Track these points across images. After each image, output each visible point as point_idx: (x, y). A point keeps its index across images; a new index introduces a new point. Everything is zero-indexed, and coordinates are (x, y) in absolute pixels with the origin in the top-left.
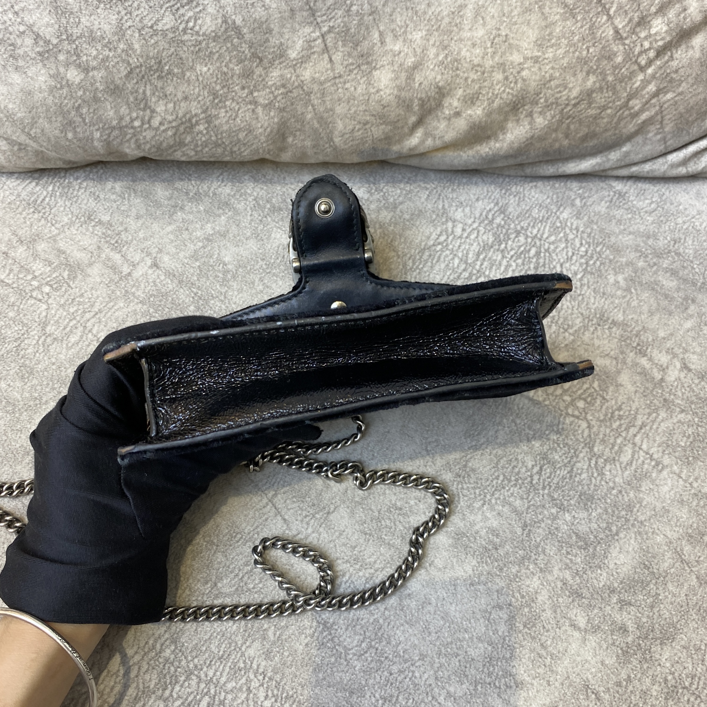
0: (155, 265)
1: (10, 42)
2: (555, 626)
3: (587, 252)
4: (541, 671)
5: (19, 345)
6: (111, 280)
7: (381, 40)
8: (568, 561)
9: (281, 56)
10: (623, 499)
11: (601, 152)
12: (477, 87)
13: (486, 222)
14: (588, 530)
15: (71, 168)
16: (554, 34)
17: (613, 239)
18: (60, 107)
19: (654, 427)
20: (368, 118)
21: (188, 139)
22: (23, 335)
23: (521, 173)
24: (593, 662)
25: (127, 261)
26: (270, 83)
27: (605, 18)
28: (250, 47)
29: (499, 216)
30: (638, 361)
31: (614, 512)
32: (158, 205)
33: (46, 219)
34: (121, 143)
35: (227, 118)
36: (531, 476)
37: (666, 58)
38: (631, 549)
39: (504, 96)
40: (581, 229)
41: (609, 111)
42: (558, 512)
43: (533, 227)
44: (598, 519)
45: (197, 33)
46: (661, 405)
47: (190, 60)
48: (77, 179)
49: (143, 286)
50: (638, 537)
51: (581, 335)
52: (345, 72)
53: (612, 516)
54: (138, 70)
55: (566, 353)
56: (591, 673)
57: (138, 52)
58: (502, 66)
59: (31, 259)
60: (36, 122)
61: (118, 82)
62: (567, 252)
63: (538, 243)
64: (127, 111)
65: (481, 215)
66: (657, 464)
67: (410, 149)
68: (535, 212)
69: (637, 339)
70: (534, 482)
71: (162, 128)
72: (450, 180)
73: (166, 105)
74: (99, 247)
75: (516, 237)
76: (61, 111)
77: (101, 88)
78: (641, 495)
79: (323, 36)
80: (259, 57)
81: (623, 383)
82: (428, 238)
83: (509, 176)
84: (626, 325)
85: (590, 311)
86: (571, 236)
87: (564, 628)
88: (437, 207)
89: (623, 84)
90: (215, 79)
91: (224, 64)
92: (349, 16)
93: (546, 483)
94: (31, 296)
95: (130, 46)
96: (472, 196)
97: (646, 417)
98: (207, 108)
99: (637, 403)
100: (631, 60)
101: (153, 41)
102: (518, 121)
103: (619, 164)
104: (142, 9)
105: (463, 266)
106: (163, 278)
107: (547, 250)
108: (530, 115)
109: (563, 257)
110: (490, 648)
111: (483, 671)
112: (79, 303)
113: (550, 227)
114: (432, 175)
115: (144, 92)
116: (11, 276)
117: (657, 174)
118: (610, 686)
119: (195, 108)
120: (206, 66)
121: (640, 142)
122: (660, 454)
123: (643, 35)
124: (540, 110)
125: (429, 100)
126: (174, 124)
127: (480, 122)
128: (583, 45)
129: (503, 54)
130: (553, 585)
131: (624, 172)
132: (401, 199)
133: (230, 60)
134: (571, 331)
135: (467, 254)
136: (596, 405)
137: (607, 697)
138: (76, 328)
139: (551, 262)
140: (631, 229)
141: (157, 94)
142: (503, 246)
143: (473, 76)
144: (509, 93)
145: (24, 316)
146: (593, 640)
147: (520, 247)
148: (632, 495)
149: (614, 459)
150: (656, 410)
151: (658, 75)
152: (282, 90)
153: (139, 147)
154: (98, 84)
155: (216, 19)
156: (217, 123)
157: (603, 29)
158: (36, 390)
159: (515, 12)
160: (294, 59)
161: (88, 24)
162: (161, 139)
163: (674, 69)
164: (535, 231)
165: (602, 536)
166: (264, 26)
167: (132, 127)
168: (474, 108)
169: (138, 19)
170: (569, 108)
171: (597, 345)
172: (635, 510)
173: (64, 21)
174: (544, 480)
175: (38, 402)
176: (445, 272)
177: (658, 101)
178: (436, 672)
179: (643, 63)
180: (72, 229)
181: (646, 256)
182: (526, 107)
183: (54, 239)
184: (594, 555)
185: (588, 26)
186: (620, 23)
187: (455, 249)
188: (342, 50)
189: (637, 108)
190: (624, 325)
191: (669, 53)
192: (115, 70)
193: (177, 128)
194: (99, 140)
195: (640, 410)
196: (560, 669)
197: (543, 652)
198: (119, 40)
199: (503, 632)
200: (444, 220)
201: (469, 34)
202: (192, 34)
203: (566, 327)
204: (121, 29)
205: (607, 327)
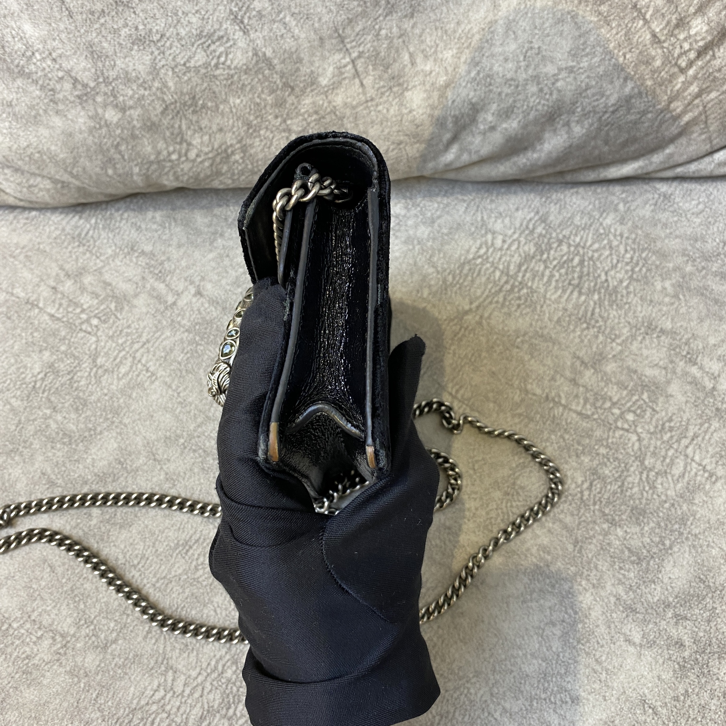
0: (199, 293)
1: (49, 87)
2: (609, 641)
3: (632, 258)
4: (597, 686)
5: (72, 378)
6: (157, 310)
7: (411, 61)
8: (621, 576)
9: (313, 84)
10: (676, 512)
11: (643, 155)
12: (511, 101)
13: (527, 232)
14: (640, 544)
15: (112, 201)
16: (588, 43)
17: (659, 244)
18: (100, 145)
19: (707, 437)
20: (402, 138)
21: (225, 168)
22: (75, 367)
23: (561, 180)
24: (649, 677)
25: (172, 290)
26: (303, 111)
27: (641, 22)
28: (282, 77)
29: (540, 225)
30: (687, 369)
31: (666, 525)
32: (198, 232)
33: (91, 252)
34: (160, 176)
35: (261, 147)
36: (582, 492)
37: (708, 57)
38: (685, 563)
39: (540, 107)
40: (626, 235)
41: (650, 116)
42: (609, 528)
43: (576, 235)
44: (650, 534)
45: (229, 67)
46: (713, 415)
47: (223, 93)
48: (118, 210)
49: (188, 314)
50: (693, 551)
51: (629, 345)
52: (377, 95)
53: (665, 529)
54: (173, 106)
55: (614, 365)
56: (648, 688)
57: (173, 89)
58: (536, 78)
59: (78, 292)
60: (77, 162)
61: (155, 119)
62: (612, 259)
63: (581, 252)
64: (164, 146)
65: (521, 225)
66: (711, 475)
67: (446, 165)
68: (577, 220)
69: (687, 348)
70: (585, 498)
71: (199, 160)
72: (488, 191)
73: (201, 137)
74: (143, 278)
75: (559, 246)
76: (101, 149)
77: (138, 125)
78: (695, 508)
79: (353, 61)
80: (290, 87)
81: (674, 393)
82: (468, 251)
83: (549, 183)
84: (675, 333)
85: (638, 320)
86: (615, 243)
87: (618, 643)
88: (476, 220)
89: (663, 88)
90: (248, 110)
91: (256, 95)
92: (378, 40)
93: (597, 499)
94: (81, 330)
95: (165, 84)
96: (511, 206)
97: (698, 427)
98: (242, 139)
99: (688, 414)
100: (670, 62)
101: (186, 78)
102: (555, 131)
103: (662, 166)
104: (174, 48)
105: (504, 279)
106: (207, 305)
107: (591, 259)
108: (567, 124)
109: (607, 265)
110: (544, 664)
111: (538, 687)
112: (128, 334)
113: (593, 234)
114: (470, 187)
115: (180, 127)
116: (61, 310)
117: (703, 173)
118: (667, 700)
119: (230, 139)
120: (239, 98)
121: (684, 142)
122: (714, 465)
123: (682, 37)
124: (576, 119)
125: (463, 116)
126: (210, 155)
127: (516, 135)
128: (619, 51)
129: (537, 66)
130: (606, 600)
131: (669, 174)
132: (438, 213)
133: (262, 91)
134: (619, 341)
135: (509, 265)
136: (646, 417)
137: (664, 711)
138: (126, 359)
139: (595, 270)
140: (677, 233)
141: (192, 127)
142: (545, 256)
143: (506, 90)
144: (544, 105)
145: (75, 348)
146: (648, 655)
147: (563, 256)
148: (685, 507)
149: (666, 472)
150: (709, 420)
151: (700, 75)
152: (315, 117)
153: (177, 179)
154: (135, 122)
155: (247, 52)
156: (252, 151)
157: (639, 34)
158: (90, 421)
159: (547, 25)
160: (326, 86)
161: (123, 66)
162: (199, 170)
163: (717, 68)
164: (578, 239)
165: (655, 550)
166: (294, 56)
167: (170, 161)
168: (510, 121)
169: (171, 58)
170: (607, 115)
171: (645, 355)
172: (689, 523)
173: (100, 64)
174: (595, 496)
175: (92, 432)
176: (486, 285)
177: (702, 101)
178: (491, 689)
179: (684, 65)
180: (116, 260)
181: (694, 260)
182: (563, 117)
183: (99, 271)
184: (647, 570)
185: (623, 32)
186: (657, 27)
187: (495, 261)
188: (372, 73)
189: (678, 110)
190: (673, 333)
191: (711, 53)
192: (151, 108)
193: (213, 159)
194: (138, 174)
195: (692, 421)
196: (615, 685)
197: (598, 668)
198: (154, 79)
199: (557, 648)
200: (483, 232)
201: (500, 50)
202: (224, 69)
203: (613, 337)
204: (155, 68)
205: (655, 336)
